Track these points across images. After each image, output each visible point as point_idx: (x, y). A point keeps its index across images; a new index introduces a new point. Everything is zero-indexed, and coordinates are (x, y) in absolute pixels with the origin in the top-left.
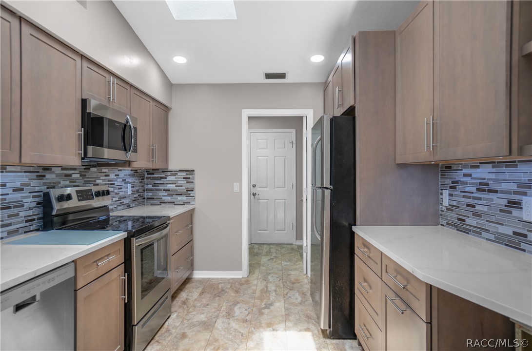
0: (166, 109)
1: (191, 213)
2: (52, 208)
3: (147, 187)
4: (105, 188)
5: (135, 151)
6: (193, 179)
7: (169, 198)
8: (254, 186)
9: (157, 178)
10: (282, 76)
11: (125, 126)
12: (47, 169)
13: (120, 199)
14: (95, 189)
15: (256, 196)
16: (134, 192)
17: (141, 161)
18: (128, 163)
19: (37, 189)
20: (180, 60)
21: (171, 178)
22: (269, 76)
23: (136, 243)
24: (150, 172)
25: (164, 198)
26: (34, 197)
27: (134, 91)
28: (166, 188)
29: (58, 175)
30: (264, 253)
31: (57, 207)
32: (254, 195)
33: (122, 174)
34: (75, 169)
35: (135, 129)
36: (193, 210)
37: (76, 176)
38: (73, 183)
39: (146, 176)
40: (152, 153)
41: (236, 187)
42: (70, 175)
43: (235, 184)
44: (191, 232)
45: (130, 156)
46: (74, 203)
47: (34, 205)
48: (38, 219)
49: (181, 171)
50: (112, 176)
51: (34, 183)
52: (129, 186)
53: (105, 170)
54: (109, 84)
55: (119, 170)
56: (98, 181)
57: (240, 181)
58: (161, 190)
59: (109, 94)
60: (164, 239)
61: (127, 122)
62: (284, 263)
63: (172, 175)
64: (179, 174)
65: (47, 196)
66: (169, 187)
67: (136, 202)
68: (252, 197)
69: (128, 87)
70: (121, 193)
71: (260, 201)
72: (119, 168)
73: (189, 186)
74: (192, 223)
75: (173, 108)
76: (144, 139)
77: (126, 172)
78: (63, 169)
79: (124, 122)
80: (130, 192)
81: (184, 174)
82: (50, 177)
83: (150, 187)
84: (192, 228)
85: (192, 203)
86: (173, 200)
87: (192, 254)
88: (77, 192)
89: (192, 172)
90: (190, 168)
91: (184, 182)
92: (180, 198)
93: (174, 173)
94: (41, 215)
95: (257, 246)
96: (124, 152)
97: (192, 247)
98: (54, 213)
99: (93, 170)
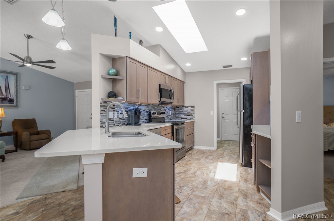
0: (183, 83)
1: (193, 122)
2: (151, 116)
3: (176, 113)
4: (164, 112)
5: (173, 99)
6: (194, 109)
7: (185, 117)
8: (223, 114)
9: (180, 109)
10: (231, 66)
11: (170, 91)
12: (149, 105)
13: (168, 116)
14: (161, 112)
15: (224, 118)
16: (172, 114)
17: (175, 103)
18: (171, 103)
19: (147, 111)
20: (188, 65)
21: (185, 109)
22: (224, 67)
23: (175, 127)
24: (178, 107)
25: (183, 117)
26: (147, 113)
27: (172, 78)
28: (184, 113)
29: (152, 107)
30: (226, 143)
31: (153, 116)
32: (223, 118)
33: (168, 107)
34: (155, 105)
35: (173, 91)
36: (194, 121)
37: (156, 107)
38: (155, 110)
39: (176, 108)
40: (178, 99)
41: (212, 113)
42: (154, 107)
43: (211, 111)
44: (193, 130)
45: (172, 101)
46: (156, 115)
47: (147, 115)
48: (148, 119)
49: (189, 106)
50: (165, 108)
51: (147, 109)
52: (171, 111)
53: (163, 106)
54: (166, 78)
55: (168, 106)
56: (161, 109)
57: (213, 110)
58: (182, 114)
59: (166, 81)
60: (183, 129)
61: (171, 89)
62: (234, 147)
63: (186, 108)
64: (189, 107)
65: (150, 113)
66: (185, 112)
67: (173, 118)
68: (222, 118)
69: (171, 77)
70: (168, 114)
71: (226, 120)
72: (167, 105)
73: (193, 112)
74: (193, 126)
75: (186, 82)
76: (176, 95)
77: (169, 106)
78: (153, 105)
79: (170, 90)
80: (171, 114)
81: (191, 107)
82: (150, 107)
83: (178, 112)
84: (193, 128)
85: (194, 119)
86: (186, 118)
87: (194, 138)
88: (157, 112)
89: (193, 107)
90: (193, 105)
91: (190, 111)
92: (189, 117)
93: (187, 107)
94: (148, 118)
95: (224, 141)
96: (170, 99)
97: (194, 136)
98: (152, 118)
99: (160, 105)
